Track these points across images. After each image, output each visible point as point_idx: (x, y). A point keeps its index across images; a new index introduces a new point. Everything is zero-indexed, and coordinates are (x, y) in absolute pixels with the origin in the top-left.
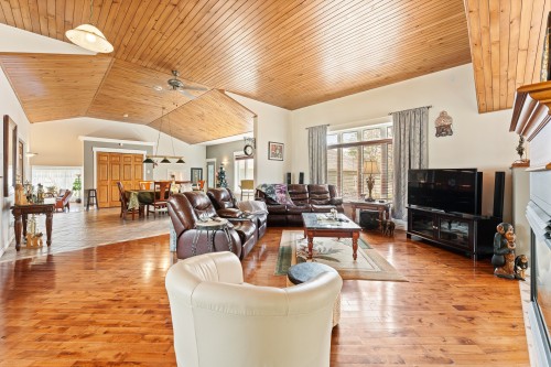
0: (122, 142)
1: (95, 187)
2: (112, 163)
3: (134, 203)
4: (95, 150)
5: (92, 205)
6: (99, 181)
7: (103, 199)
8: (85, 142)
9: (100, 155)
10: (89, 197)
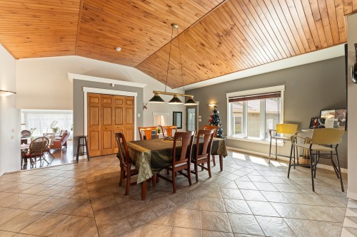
0: (114, 82)
1: (86, 134)
2: (104, 106)
3: (146, 172)
4: (86, 90)
5: (83, 154)
6: (89, 126)
7: (95, 146)
8: (74, 80)
9: (90, 95)
10: (79, 146)
